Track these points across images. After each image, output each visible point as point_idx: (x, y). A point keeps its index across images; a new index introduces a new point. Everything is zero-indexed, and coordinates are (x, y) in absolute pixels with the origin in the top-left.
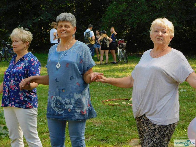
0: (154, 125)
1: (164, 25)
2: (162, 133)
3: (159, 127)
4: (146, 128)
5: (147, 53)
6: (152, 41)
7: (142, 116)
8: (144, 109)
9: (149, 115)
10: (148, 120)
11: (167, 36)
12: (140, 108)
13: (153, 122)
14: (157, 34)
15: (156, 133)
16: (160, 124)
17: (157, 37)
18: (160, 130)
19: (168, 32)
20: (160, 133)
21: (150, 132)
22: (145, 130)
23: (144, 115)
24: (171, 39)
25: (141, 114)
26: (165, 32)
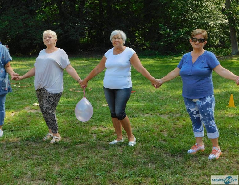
0: (50, 93)
1: (49, 34)
2: (55, 98)
3: (53, 94)
4: (44, 96)
5: (42, 52)
6: (45, 45)
7: (41, 89)
8: (43, 84)
9: (46, 88)
10: (46, 91)
11: (52, 40)
12: (41, 83)
13: (49, 92)
14: (46, 39)
15: (51, 98)
16: (53, 93)
17: (47, 41)
18: (53, 96)
19: (53, 37)
20: (53, 98)
21: (47, 98)
22: (44, 97)
23: (43, 88)
24: (56, 41)
25: (41, 87)
26: (51, 37)
